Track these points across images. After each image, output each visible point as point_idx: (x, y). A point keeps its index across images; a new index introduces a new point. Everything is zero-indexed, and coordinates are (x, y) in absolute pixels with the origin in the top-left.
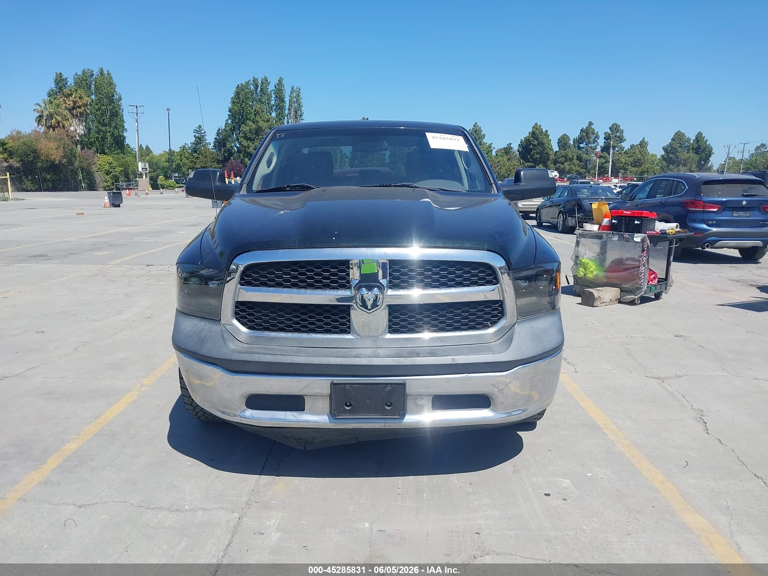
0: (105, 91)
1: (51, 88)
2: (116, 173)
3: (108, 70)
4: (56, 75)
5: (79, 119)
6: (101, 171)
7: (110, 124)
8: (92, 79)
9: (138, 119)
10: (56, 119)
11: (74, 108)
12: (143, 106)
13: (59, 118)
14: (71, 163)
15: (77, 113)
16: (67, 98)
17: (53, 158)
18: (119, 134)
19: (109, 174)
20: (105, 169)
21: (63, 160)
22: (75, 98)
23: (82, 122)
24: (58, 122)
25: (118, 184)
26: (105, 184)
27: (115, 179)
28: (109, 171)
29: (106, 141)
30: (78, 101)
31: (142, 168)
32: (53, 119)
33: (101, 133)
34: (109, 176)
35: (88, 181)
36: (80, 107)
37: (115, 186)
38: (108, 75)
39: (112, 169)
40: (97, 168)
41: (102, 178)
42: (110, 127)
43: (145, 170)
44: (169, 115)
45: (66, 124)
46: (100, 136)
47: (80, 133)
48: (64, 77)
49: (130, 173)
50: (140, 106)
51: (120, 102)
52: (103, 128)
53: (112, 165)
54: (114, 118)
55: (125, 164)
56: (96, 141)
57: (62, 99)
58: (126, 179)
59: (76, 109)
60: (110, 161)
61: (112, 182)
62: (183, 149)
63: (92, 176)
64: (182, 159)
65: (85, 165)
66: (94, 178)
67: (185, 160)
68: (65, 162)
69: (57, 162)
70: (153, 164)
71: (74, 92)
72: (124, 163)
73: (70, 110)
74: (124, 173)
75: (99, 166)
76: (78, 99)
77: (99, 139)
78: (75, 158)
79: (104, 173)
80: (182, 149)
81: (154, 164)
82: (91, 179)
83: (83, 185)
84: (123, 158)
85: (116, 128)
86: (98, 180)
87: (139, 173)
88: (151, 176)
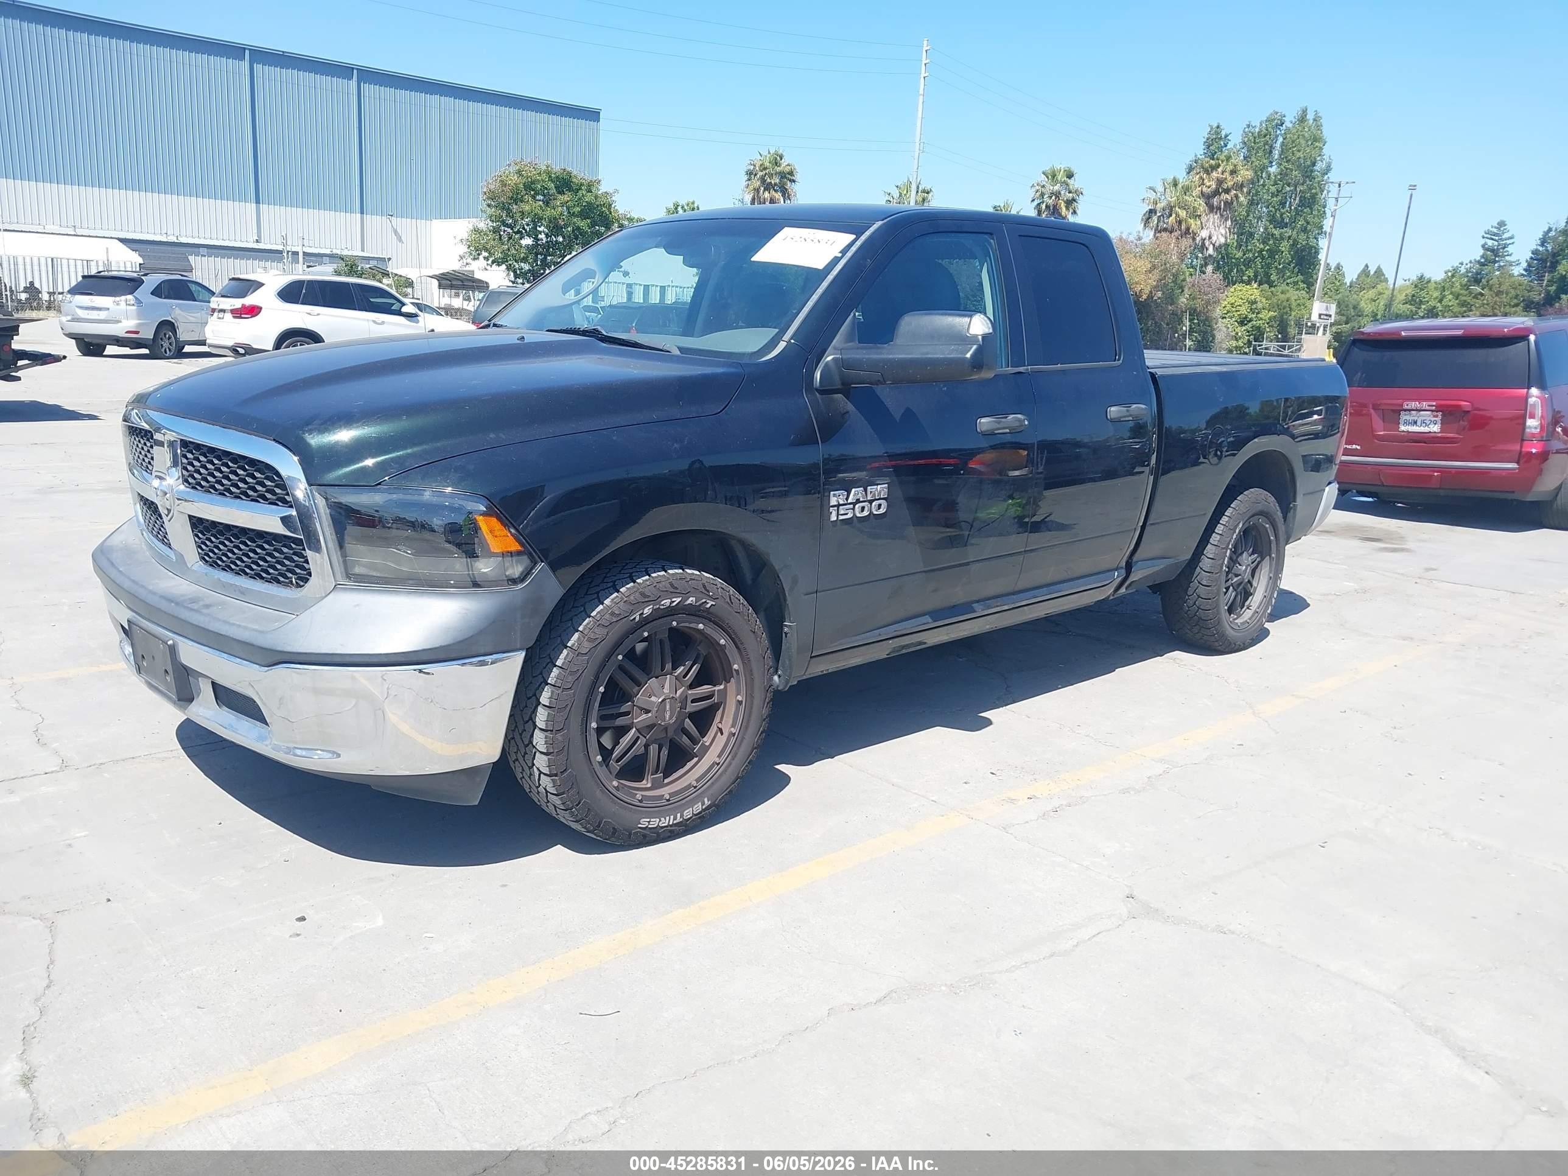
0: (1300, 154)
1: (1196, 156)
2: (1261, 322)
3: (1316, 111)
4: (1209, 130)
5: (1220, 214)
6: (1231, 318)
7: (1294, 222)
8: (1278, 132)
9: (1336, 210)
10: (1177, 215)
11: (1216, 193)
12: (1354, 182)
13: (1183, 214)
14: (1171, 299)
15: (1220, 202)
16: (1208, 174)
17: (1138, 288)
18: (1307, 244)
19: (1246, 324)
20: (1238, 313)
21: (1155, 294)
22: (1222, 174)
23: (1226, 220)
24: (1180, 222)
25: (1259, 346)
26: (1234, 343)
27: (1255, 335)
28: (1246, 317)
29: (1277, 257)
30: (1226, 179)
31: (1320, 315)
32: (1171, 215)
33: (1271, 242)
34: (1244, 328)
35: (1199, 335)
36: (1227, 191)
37: (1252, 348)
38: (1315, 120)
39: (1253, 313)
40: (1225, 312)
41: (1230, 330)
42: (1293, 229)
43: (1325, 317)
44: (1411, 199)
45: (1194, 224)
46: (1268, 247)
47: (1217, 242)
48: (1223, 134)
49: (1293, 323)
50: (1347, 183)
51: (1326, 177)
52: (1277, 232)
53: (1254, 306)
54: (1305, 210)
55: (1284, 304)
56: (1257, 257)
57: (1198, 176)
58: (1280, 336)
59: (1220, 195)
60: (1253, 297)
61: (1249, 340)
62: (1453, 276)
63: (1209, 326)
64: (1444, 296)
65: (1199, 304)
66: (1213, 330)
67: (1450, 301)
68: (1159, 298)
69: (1145, 297)
70: (1347, 306)
71: (1222, 161)
72: (1283, 301)
73: (1208, 198)
74: (1278, 323)
75: (1229, 307)
76: (1227, 175)
77: (1264, 253)
78: (1180, 291)
79: (1236, 321)
80: (1450, 274)
81: (1351, 306)
82: (1207, 332)
83: (1188, 343)
84: (1282, 293)
85: (1304, 230)
86: (1219, 336)
87: (1309, 324)
88: (1335, 332)
